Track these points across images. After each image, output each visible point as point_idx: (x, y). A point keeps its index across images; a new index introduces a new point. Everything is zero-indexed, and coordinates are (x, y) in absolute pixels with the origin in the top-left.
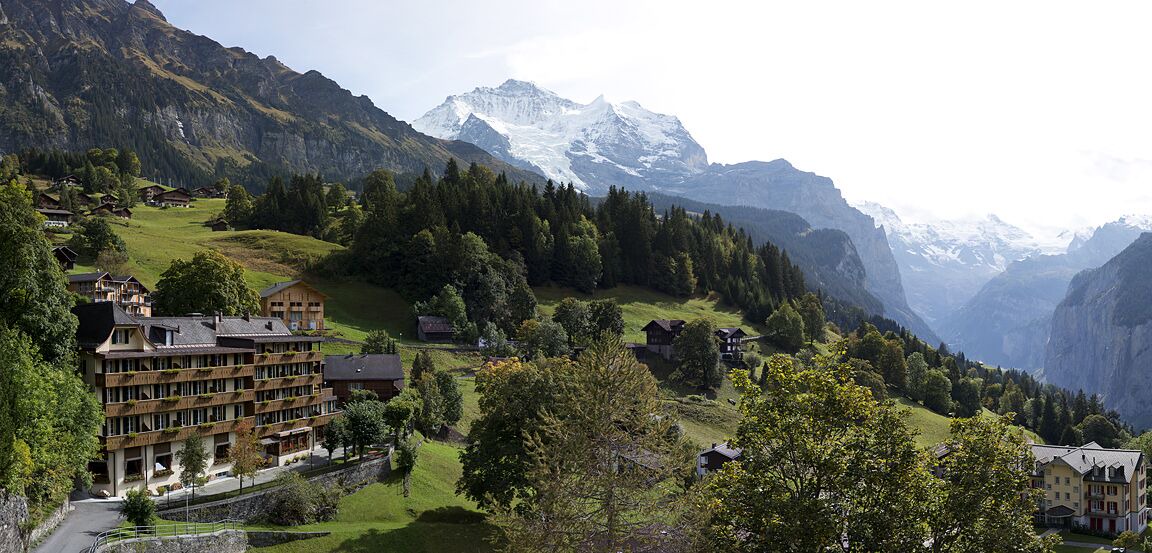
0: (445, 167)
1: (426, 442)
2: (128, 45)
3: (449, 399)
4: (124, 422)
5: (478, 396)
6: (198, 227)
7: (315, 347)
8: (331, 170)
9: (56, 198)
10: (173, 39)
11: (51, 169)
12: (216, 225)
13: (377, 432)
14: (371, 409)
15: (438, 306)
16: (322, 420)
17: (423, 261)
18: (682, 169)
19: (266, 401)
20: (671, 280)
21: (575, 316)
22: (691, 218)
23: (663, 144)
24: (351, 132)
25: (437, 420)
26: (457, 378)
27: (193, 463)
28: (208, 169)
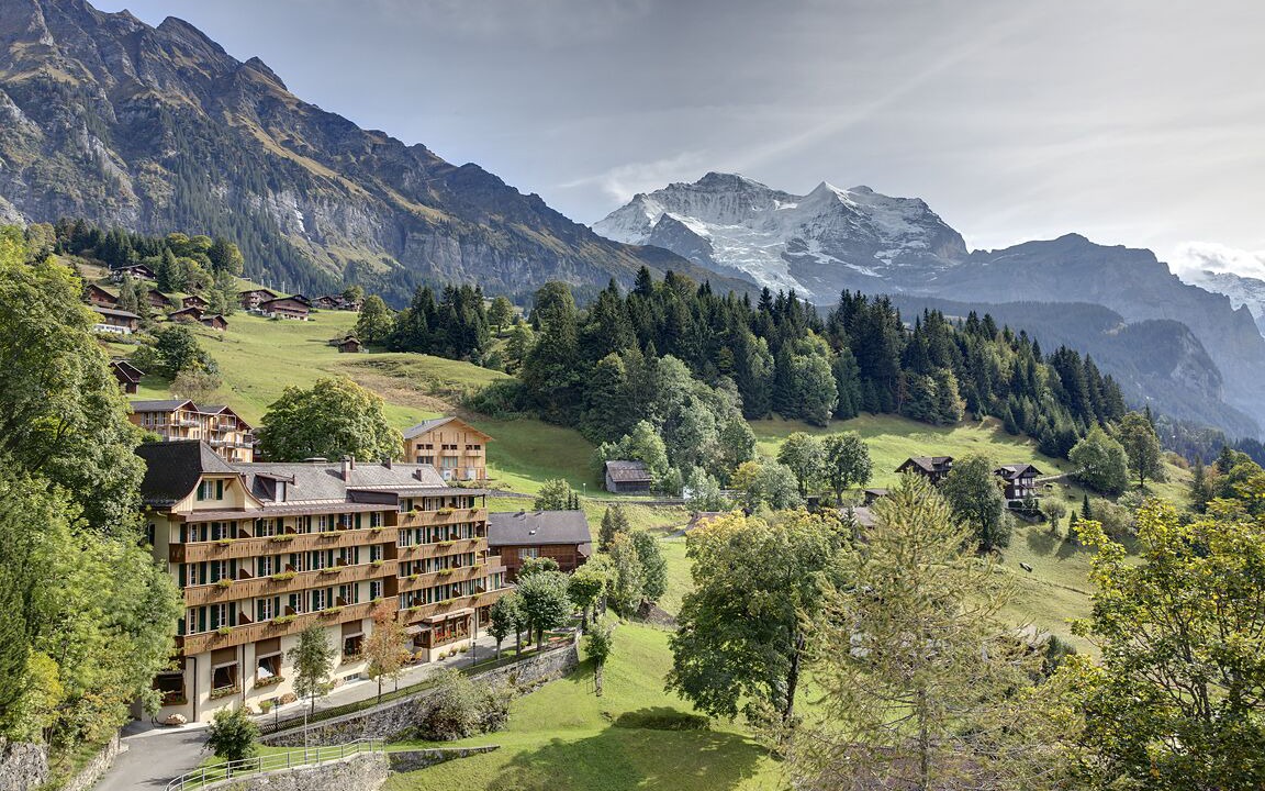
0: (634, 277)
1: (621, 623)
2: (234, 110)
3: (650, 568)
4: (211, 614)
5: (691, 562)
6: (321, 347)
7: (478, 503)
8: (493, 281)
9: (115, 293)
10: (295, 112)
11: (110, 253)
12: (346, 345)
13: (558, 612)
14: (552, 583)
15: (631, 447)
16: (488, 598)
17: (611, 392)
18: (932, 262)
19: (413, 576)
20: (930, 405)
21: (806, 455)
22: (951, 323)
23: (906, 234)
24: (518, 236)
25: (635, 594)
26: (660, 541)
27: (311, 662)
28: (336, 275)
